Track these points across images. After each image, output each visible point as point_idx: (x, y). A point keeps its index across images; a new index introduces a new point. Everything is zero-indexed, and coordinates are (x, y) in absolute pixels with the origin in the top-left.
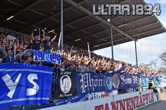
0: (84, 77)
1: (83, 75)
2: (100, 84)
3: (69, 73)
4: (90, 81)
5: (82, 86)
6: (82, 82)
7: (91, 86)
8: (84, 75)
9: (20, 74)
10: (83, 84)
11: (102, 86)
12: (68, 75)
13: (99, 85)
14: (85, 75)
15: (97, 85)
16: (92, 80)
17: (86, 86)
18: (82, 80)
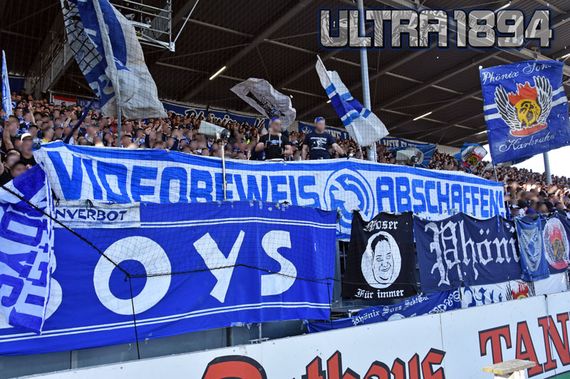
0: (440, 235)
1: (440, 230)
2: (503, 255)
3: (393, 226)
4: (464, 245)
5: (439, 265)
6: (434, 250)
7: (467, 264)
8: (443, 229)
9: (242, 234)
10: (439, 259)
11: (508, 260)
12: (387, 230)
13: (500, 260)
14: (446, 227)
15: (490, 259)
16: (469, 245)
17: (450, 265)
18: (434, 246)
